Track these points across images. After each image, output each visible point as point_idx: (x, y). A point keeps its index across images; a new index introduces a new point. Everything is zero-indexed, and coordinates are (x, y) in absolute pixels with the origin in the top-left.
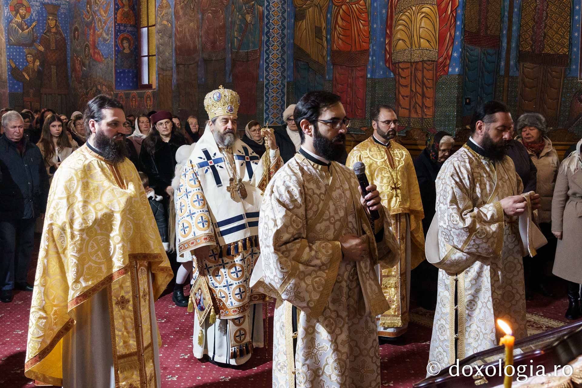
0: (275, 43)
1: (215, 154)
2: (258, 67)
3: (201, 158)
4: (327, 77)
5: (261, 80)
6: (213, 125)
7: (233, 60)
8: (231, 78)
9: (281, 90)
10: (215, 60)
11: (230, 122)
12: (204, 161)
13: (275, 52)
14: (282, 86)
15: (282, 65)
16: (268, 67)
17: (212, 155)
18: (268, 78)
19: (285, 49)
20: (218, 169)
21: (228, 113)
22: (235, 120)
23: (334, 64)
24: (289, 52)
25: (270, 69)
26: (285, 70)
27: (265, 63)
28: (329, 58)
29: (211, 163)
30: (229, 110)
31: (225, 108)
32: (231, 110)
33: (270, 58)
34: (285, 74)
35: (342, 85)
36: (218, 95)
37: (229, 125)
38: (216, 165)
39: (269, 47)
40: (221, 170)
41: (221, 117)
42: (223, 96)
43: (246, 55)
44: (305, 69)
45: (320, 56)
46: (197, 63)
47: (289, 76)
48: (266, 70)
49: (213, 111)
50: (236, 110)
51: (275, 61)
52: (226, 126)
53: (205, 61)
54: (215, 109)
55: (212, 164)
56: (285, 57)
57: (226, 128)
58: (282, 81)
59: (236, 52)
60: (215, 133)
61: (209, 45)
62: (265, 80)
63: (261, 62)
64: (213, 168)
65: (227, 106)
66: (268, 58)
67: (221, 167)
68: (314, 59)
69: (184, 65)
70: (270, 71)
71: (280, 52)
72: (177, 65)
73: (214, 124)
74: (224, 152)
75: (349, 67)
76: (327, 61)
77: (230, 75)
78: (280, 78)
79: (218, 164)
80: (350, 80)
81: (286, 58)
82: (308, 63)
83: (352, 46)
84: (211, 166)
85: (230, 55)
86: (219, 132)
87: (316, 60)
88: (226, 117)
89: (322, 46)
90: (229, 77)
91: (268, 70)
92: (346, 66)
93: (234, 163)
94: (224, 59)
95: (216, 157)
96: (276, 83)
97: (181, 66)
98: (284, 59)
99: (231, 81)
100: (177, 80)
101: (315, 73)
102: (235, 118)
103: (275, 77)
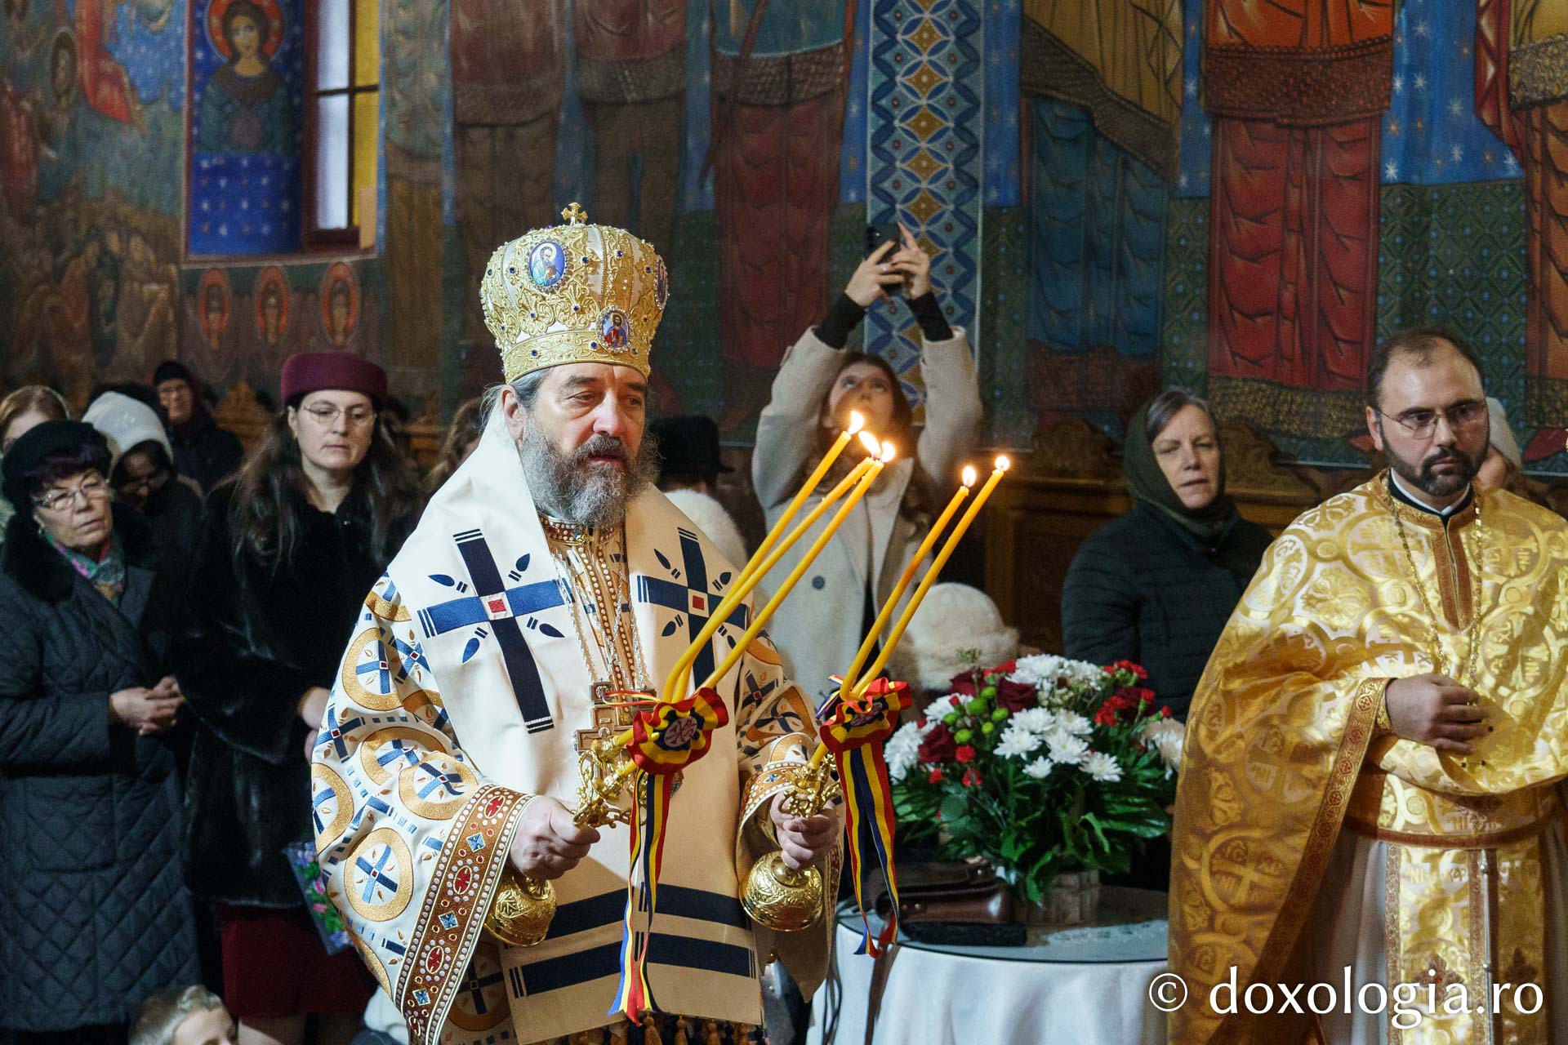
0: (927, 15)
1: (523, 563)
2: (838, 132)
3: (446, 580)
4: (1183, 181)
5: (853, 196)
6: (521, 408)
7: (722, 99)
8: (709, 188)
9: (957, 246)
10: (636, 103)
11: (609, 398)
12: (459, 595)
13: (925, 58)
14: (960, 230)
15: (959, 122)
16: (886, 131)
17: (504, 566)
18: (887, 185)
19: (979, 40)
20: (534, 639)
21: (602, 350)
22: (636, 387)
23: (1217, 116)
24: (995, 60)
25: (897, 145)
26: (974, 146)
27: (870, 114)
28: (1191, 88)
29: (497, 606)
30: (608, 339)
31: (587, 324)
32: (616, 336)
33: (899, 88)
34: (977, 168)
35: (1257, 220)
36: (552, 254)
37: (605, 415)
38: (522, 621)
39: (890, 32)
40: (550, 645)
41: (563, 374)
42: (578, 261)
43: (781, 73)
44: (1075, 141)
45: (1147, 74)
46: (551, 115)
47: (994, 180)
48: (876, 148)
49: (523, 337)
50: (642, 338)
51: (923, 102)
52: (588, 419)
53: (590, 106)
54: (537, 327)
55: (500, 616)
56: (978, 83)
57: (590, 430)
58: (958, 202)
59: (736, 60)
60: (534, 455)
61: (607, 31)
62: (870, 197)
63: (854, 109)
64: (507, 633)
65: (598, 314)
66: (887, 87)
67: (548, 630)
68: (1119, 88)
69: (492, 127)
70: (899, 155)
71: (951, 58)
72: (461, 129)
73: (528, 407)
74: (571, 553)
75: (1290, 127)
76: (1185, 98)
77: (704, 174)
78: (950, 186)
79: (535, 615)
80: (1294, 195)
81: (980, 91)
82: (1087, 112)
83: (1305, 26)
84: (495, 624)
85: (707, 78)
86: (552, 448)
87: (1131, 95)
88: (589, 371)
89: (1161, 24)
90: (702, 186)
91: (887, 145)
92: (1279, 126)
93: (626, 608)
94: (679, 97)
95: (528, 578)
96: (927, 212)
97: (476, 134)
98: (965, 92)
99: (710, 203)
100: (457, 204)
101: (1126, 165)
102: (637, 379)
103: (924, 185)
